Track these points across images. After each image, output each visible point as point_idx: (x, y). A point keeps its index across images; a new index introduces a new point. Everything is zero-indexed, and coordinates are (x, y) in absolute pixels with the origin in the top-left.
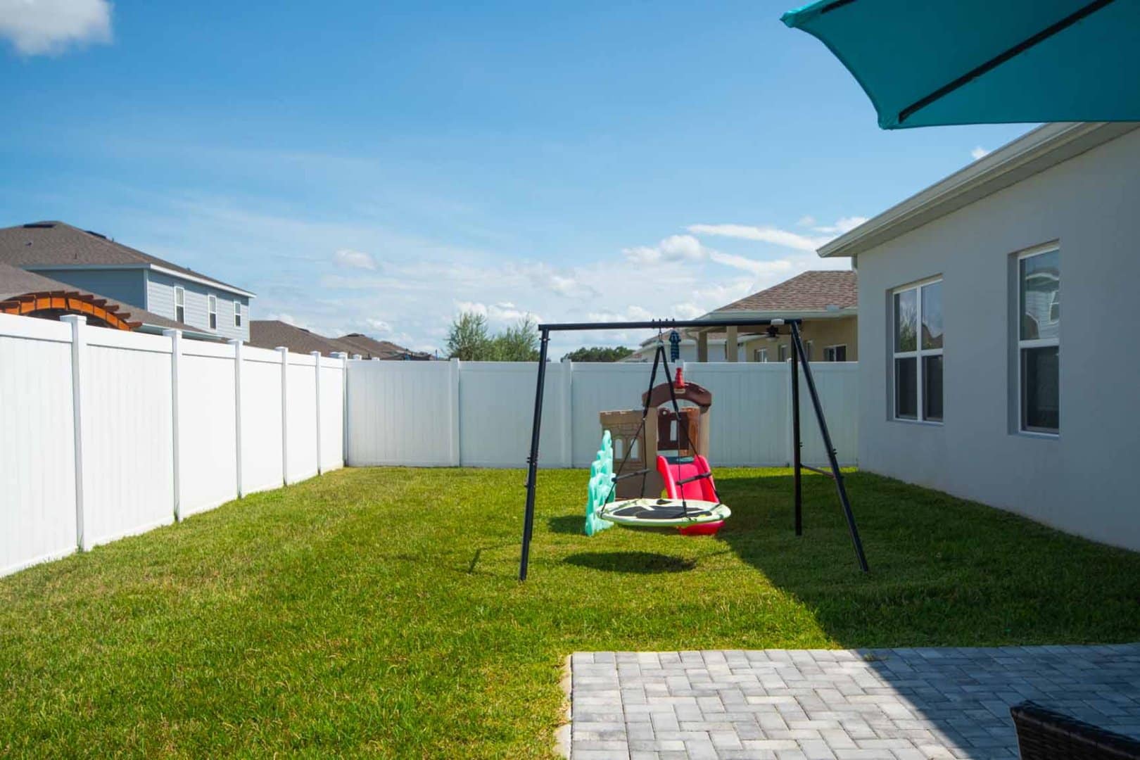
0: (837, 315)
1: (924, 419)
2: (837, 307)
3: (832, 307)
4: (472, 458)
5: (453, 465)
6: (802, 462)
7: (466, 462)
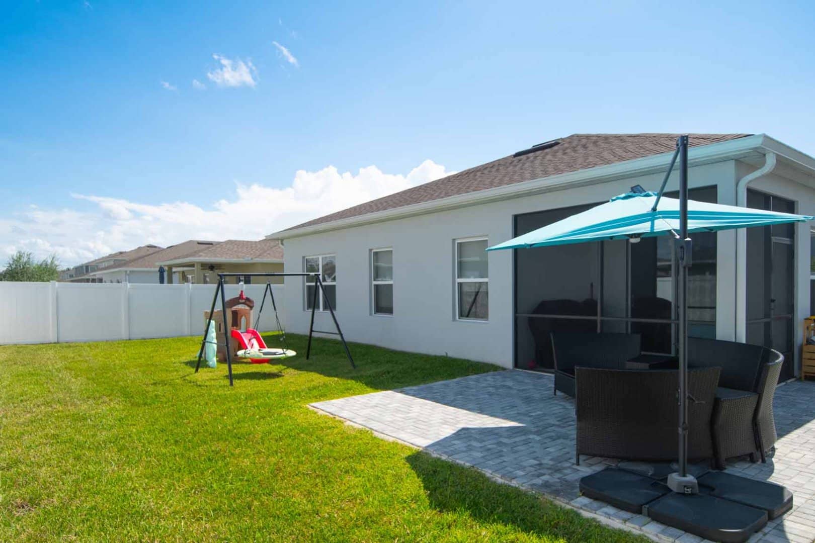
0: (249, 262)
1: (324, 310)
2: (250, 258)
3: (246, 258)
4: (66, 337)
5: (52, 342)
6: (313, 329)
7: (61, 340)
